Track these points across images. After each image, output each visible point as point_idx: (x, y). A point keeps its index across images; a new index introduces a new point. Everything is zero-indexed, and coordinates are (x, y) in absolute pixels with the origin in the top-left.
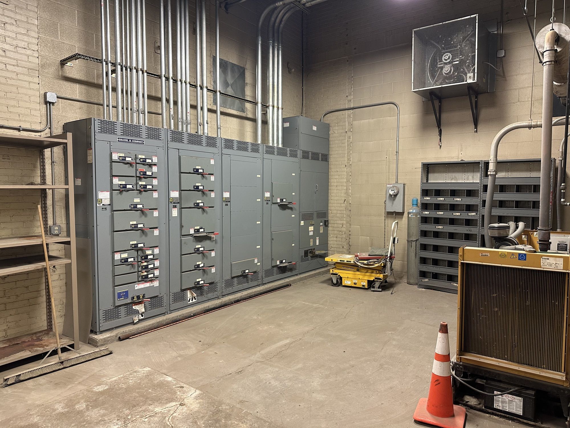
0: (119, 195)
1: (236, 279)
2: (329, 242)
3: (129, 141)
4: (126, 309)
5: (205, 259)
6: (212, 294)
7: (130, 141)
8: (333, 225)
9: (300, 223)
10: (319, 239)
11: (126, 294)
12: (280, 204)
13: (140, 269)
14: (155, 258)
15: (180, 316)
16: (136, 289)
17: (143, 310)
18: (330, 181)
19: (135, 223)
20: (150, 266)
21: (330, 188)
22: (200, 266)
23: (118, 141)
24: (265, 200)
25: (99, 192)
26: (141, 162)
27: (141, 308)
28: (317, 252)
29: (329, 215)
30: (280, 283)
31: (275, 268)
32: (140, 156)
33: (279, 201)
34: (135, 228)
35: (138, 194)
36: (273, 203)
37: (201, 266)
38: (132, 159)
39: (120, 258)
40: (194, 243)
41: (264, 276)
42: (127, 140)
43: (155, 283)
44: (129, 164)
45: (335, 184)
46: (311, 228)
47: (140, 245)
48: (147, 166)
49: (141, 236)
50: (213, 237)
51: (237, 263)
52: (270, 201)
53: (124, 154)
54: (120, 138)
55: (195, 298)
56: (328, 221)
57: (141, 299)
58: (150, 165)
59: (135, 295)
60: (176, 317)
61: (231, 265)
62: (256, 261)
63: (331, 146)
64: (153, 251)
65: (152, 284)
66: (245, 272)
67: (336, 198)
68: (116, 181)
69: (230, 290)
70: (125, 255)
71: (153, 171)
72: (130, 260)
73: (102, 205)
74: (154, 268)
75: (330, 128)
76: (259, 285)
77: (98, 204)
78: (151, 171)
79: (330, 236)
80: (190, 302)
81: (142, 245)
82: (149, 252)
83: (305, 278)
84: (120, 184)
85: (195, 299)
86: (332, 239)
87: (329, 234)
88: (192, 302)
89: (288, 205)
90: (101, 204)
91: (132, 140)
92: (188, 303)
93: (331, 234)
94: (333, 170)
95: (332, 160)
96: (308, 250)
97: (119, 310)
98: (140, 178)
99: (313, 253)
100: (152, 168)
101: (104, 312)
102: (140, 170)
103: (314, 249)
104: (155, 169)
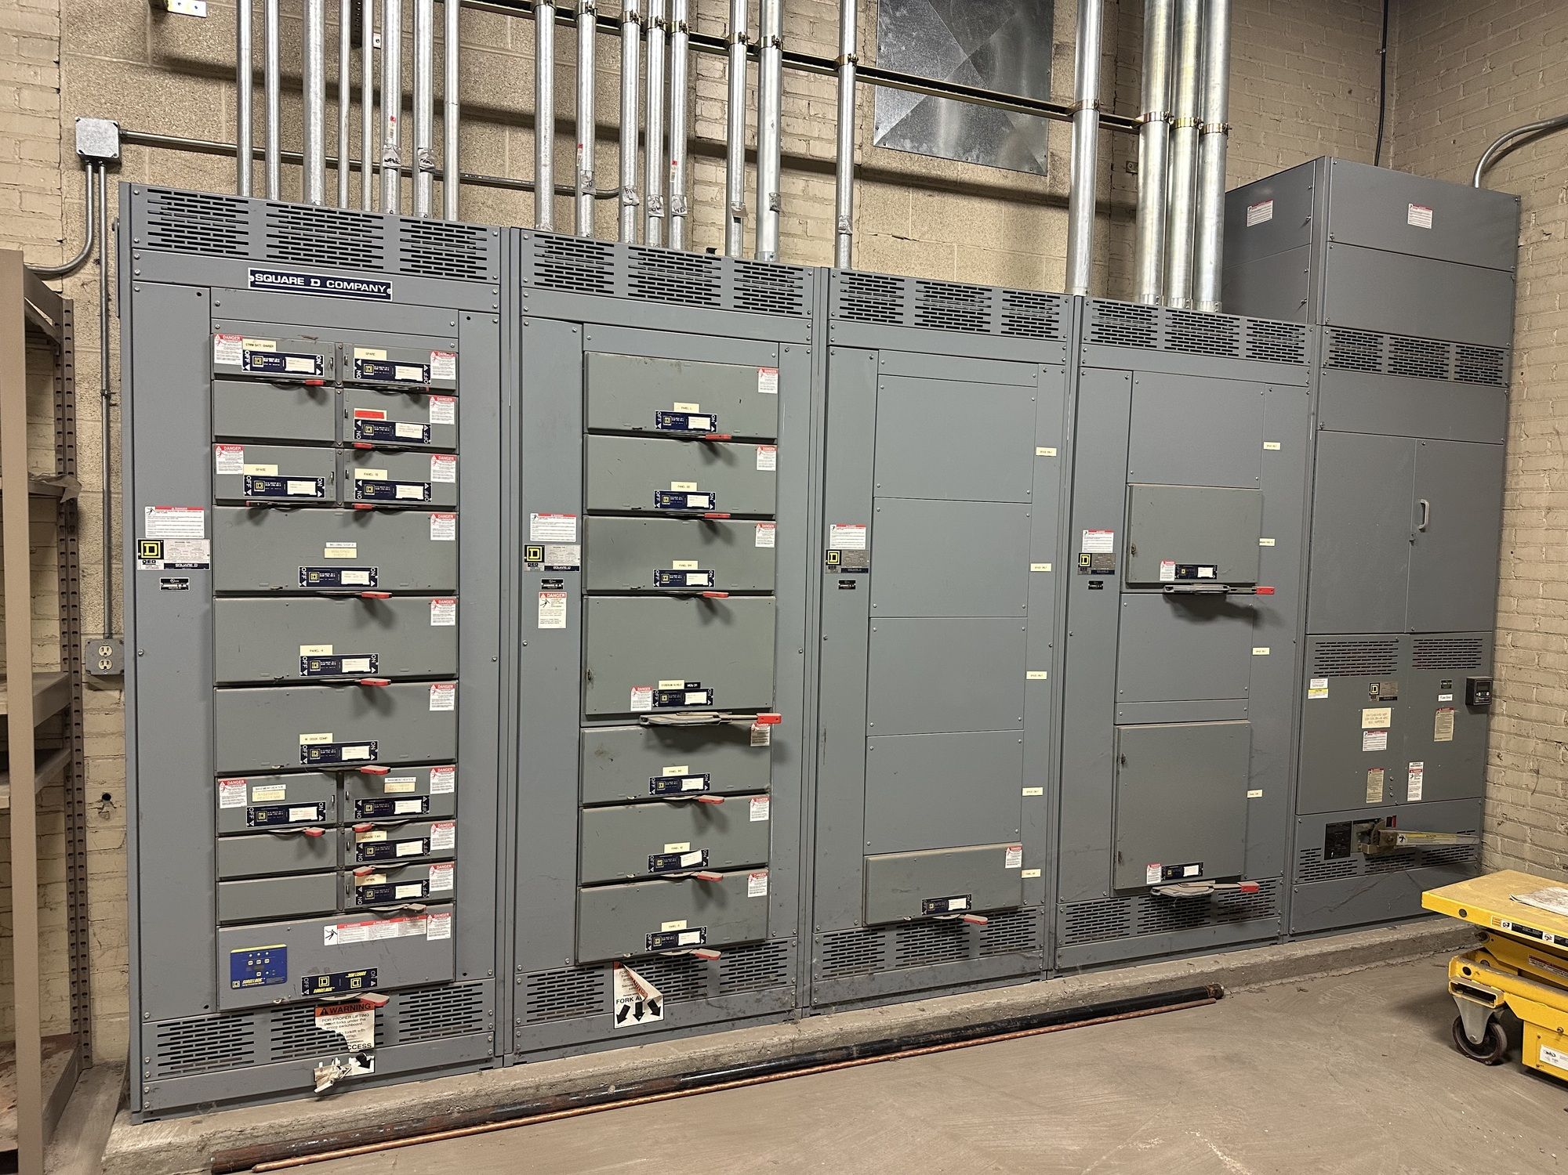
0: (248, 525)
1: (891, 936)
2: (1492, 791)
3: (307, 283)
4: (280, 1025)
5: (712, 831)
6: (750, 995)
7: (315, 284)
8: (1518, 708)
9: (1305, 687)
10: (1424, 771)
11: (276, 965)
12: (1177, 593)
13: (351, 858)
14: (430, 813)
15: (552, 1085)
16: (327, 942)
17: (369, 1039)
18: (1511, 481)
19: (327, 650)
20: (402, 850)
21: (1509, 517)
22: (683, 864)
23: (253, 284)
24: (1083, 569)
25: (147, 509)
26: (363, 377)
27: (359, 1028)
28: (1406, 839)
29: (1498, 656)
30: (1160, 977)
31: (1135, 901)
32: (361, 354)
33: (1167, 573)
34: (325, 675)
35: (345, 524)
36: (1131, 586)
37: (686, 861)
38: (317, 366)
39: (245, 804)
40: (653, 756)
41: (1062, 933)
42: (300, 281)
43: (432, 926)
44: (304, 385)
45: (1543, 500)
46: (1377, 718)
47: (348, 754)
48: (398, 399)
49: (359, 712)
50: (762, 734)
51: (896, 861)
52: (1112, 572)
53: (274, 343)
54: (264, 273)
55: (652, 1005)
56: (1487, 685)
57: (355, 990)
58: (418, 394)
59: (325, 970)
60: (531, 1091)
61: (866, 865)
62: (1013, 859)
63: (1525, 306)
64: (423, 783)
65: (414, 926)
66: (942, 908)
67: (1544, 571)
68: (232, 463)
69: (859, 982)
70: (272, 793)
71: (432, 421)
72: (295, 815)
73: (162, 567)
74: (427, 859)
75: (1524, 217)
76: (1035, 974)
77: (139, 562)
78: (423, 420)
79: (1497, 761)
80: (624, 1024)
81: (362, 752)
82: (398, 784)
83: (1323, 963)
84: (254, 478)
85: (656, 1012)
86: (1511, 776)
87: (1493, 752)
88: (636, 1022)
89: (1234, 599)
90: (160, 564)
91: (324, 280)
92: (617, 1025)
93: (1508, 751)
94: (1532, 427)
95: (1527, 377)
96: (1349, 824)
97: (245, 1029)
98: (361, 455)
99: (1383, 843)
100: (426, 406)
101: (166, 1030)
102: (359, 414)
103: (1390, 822)
104: (441, 412)
